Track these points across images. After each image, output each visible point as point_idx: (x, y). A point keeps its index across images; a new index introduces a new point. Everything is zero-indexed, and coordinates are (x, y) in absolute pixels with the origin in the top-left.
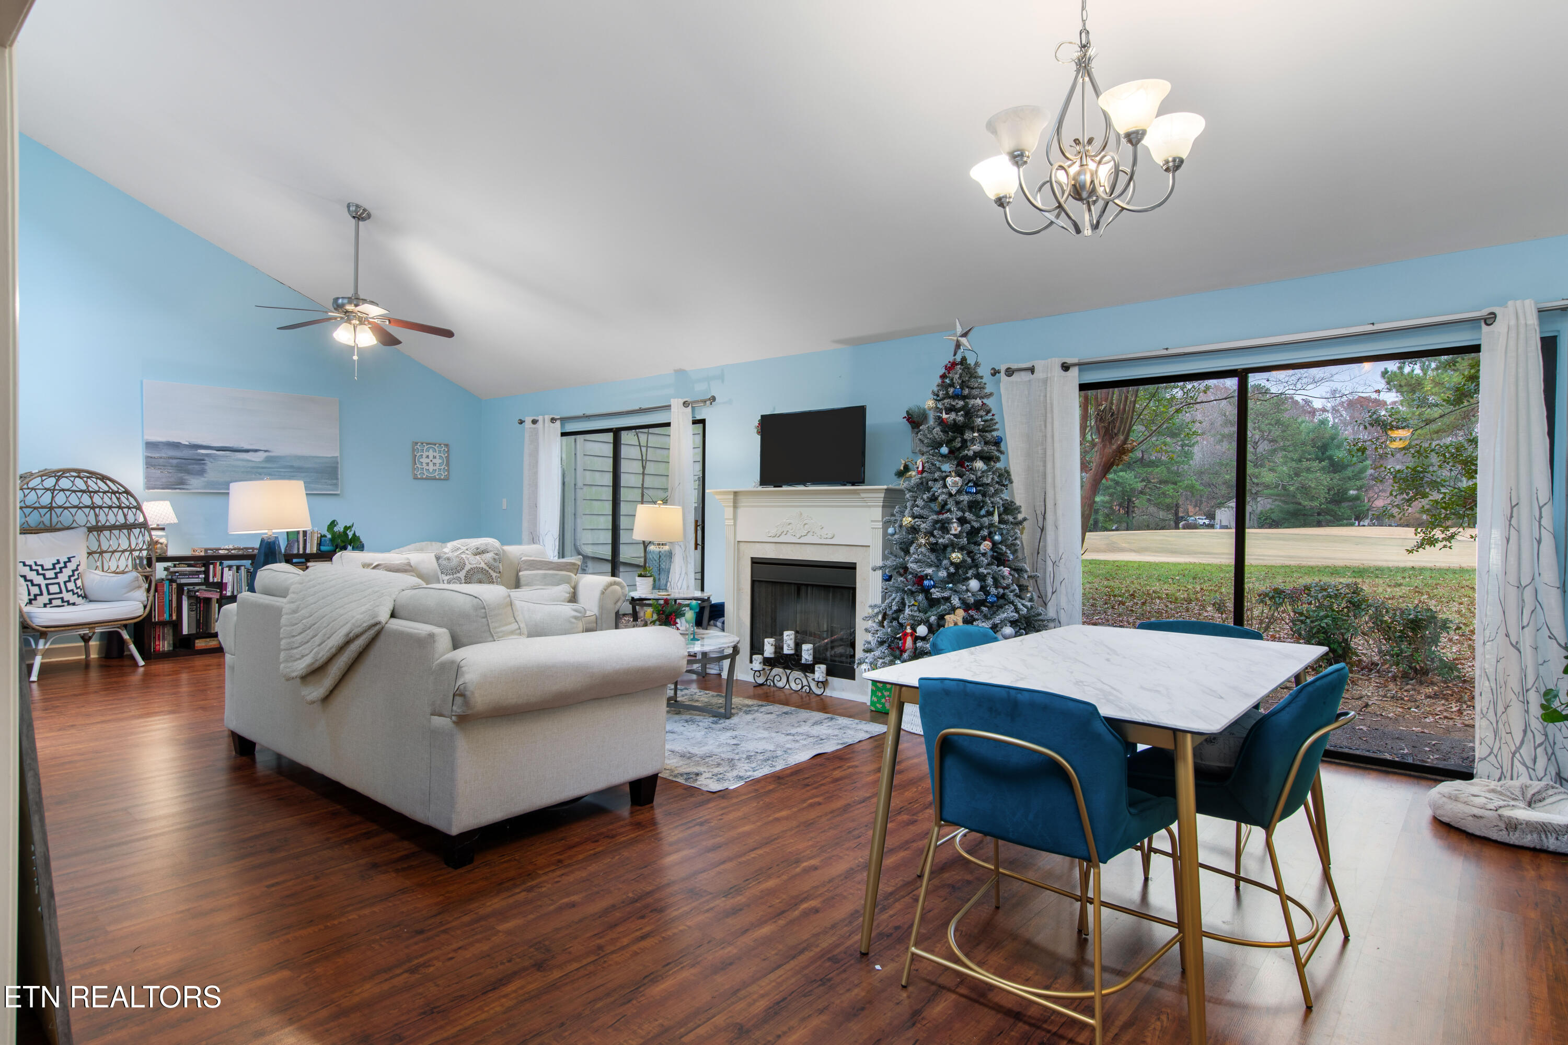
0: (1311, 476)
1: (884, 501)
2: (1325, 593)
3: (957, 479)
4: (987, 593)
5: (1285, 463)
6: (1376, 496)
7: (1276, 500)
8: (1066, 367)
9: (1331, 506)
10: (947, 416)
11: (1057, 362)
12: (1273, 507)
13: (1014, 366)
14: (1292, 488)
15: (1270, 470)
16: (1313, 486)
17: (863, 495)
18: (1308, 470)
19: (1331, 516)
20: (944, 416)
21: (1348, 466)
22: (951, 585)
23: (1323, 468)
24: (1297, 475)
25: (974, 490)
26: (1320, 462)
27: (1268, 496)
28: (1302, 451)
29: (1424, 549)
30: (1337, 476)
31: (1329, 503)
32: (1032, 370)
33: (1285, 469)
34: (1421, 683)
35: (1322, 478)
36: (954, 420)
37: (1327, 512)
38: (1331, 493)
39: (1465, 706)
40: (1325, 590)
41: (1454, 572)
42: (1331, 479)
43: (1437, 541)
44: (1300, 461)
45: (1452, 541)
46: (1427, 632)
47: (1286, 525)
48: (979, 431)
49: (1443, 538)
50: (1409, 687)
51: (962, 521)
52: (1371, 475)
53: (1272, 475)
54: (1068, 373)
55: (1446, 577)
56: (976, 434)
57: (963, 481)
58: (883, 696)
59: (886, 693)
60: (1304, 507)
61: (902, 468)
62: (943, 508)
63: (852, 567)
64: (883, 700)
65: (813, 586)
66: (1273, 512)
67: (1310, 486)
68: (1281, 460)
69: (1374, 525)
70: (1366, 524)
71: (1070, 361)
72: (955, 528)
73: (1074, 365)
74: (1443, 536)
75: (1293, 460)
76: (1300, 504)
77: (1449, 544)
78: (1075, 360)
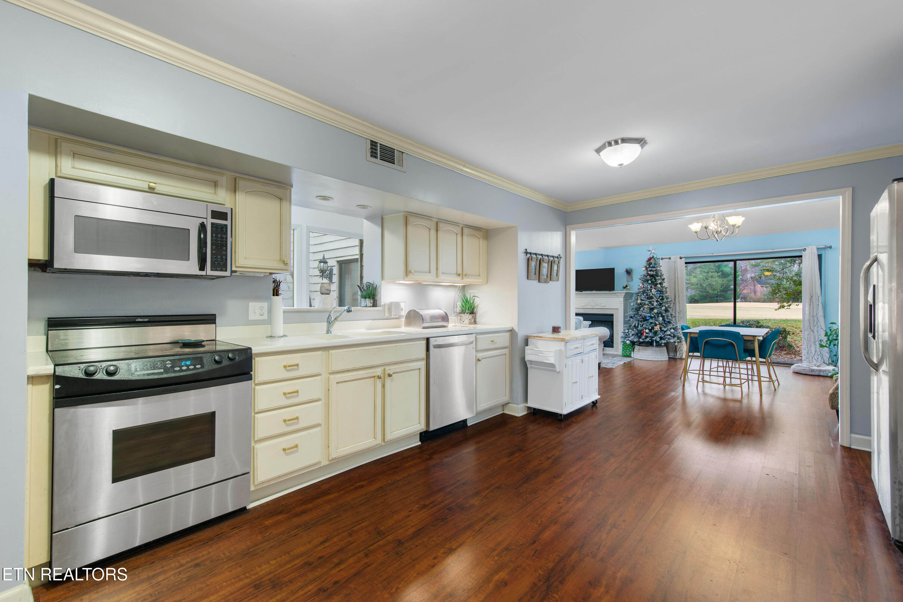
0: (713, 279)
1: (624, 296)
2: (749, 323)
3: (655, 290)
4: (665, 321)
5: (701, 274)
6: (743, 288)
7: (697, 290)
8: (681, 258)
9: (723, 293)
10: (650, 273)
11: (679, 257)
12: (695, 294)
13: (664, 257)
14: (704, 285)
15: (694, 277)
16: (714, 284)
17: (617, 294)
18: (712, 277)
19: (723, 298)
20: (649, 273)
21: (730, 275)
22: (654, 319)
23: (719, 276)
24: (707, 279)
25: (659, 293)
26: (717, 273)
27: (693, 289)
28: (709, 268)
29: (781, 309)
30: (725, 279)
31: (722, 291)
32: (670, 258)
33: (701, 276)
34: (782, 350)
35: (718, 280)
36: (653, 274)
37: (721, 296)
38: (723, 287)
39: (796, 356)
40: (749, 322)
41: (784, 321)
42: (723, 281)
43: (785, 306)
44: (708, 273)
45: (790, 306)
46: (783, 335)
47: (701, 302)
48: (660, 276)
49: (787, 306)
50: (778, 352)
51: (657, 301)
52: (741, 279)
53: (695, 279)
54: (681, 260)
55: (781, 323)
56: (659, 278)
57: (656, 290)
58: (626, 351)
59: (628, 351)
60: (710, 293)
61: (625, 286)
62: (652, 298)
63: (612, 315)
64: (627, 353)
65: (597, 321)
66: (695, 296)
67: (713, 284)
68: (699, 272)
69: (742, 302)
70: (739, 301)
71: (682, 256)
72: (655, 304)
73: (683, 257)
74: (787, 305)
75: (704, 272)
76: (708, 292)
77: (789, 307)
78: (684, 256)
